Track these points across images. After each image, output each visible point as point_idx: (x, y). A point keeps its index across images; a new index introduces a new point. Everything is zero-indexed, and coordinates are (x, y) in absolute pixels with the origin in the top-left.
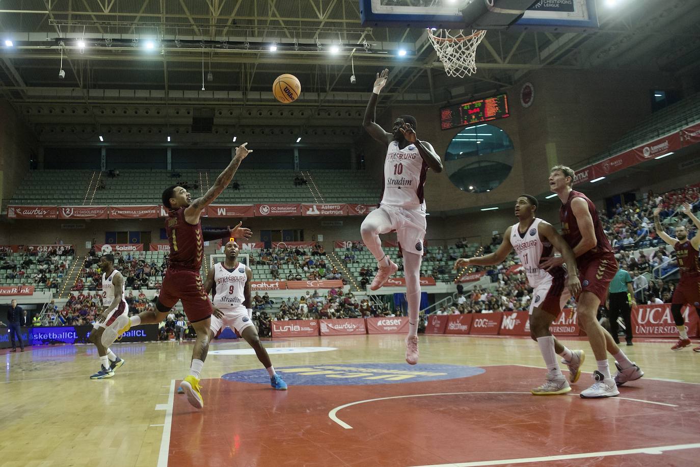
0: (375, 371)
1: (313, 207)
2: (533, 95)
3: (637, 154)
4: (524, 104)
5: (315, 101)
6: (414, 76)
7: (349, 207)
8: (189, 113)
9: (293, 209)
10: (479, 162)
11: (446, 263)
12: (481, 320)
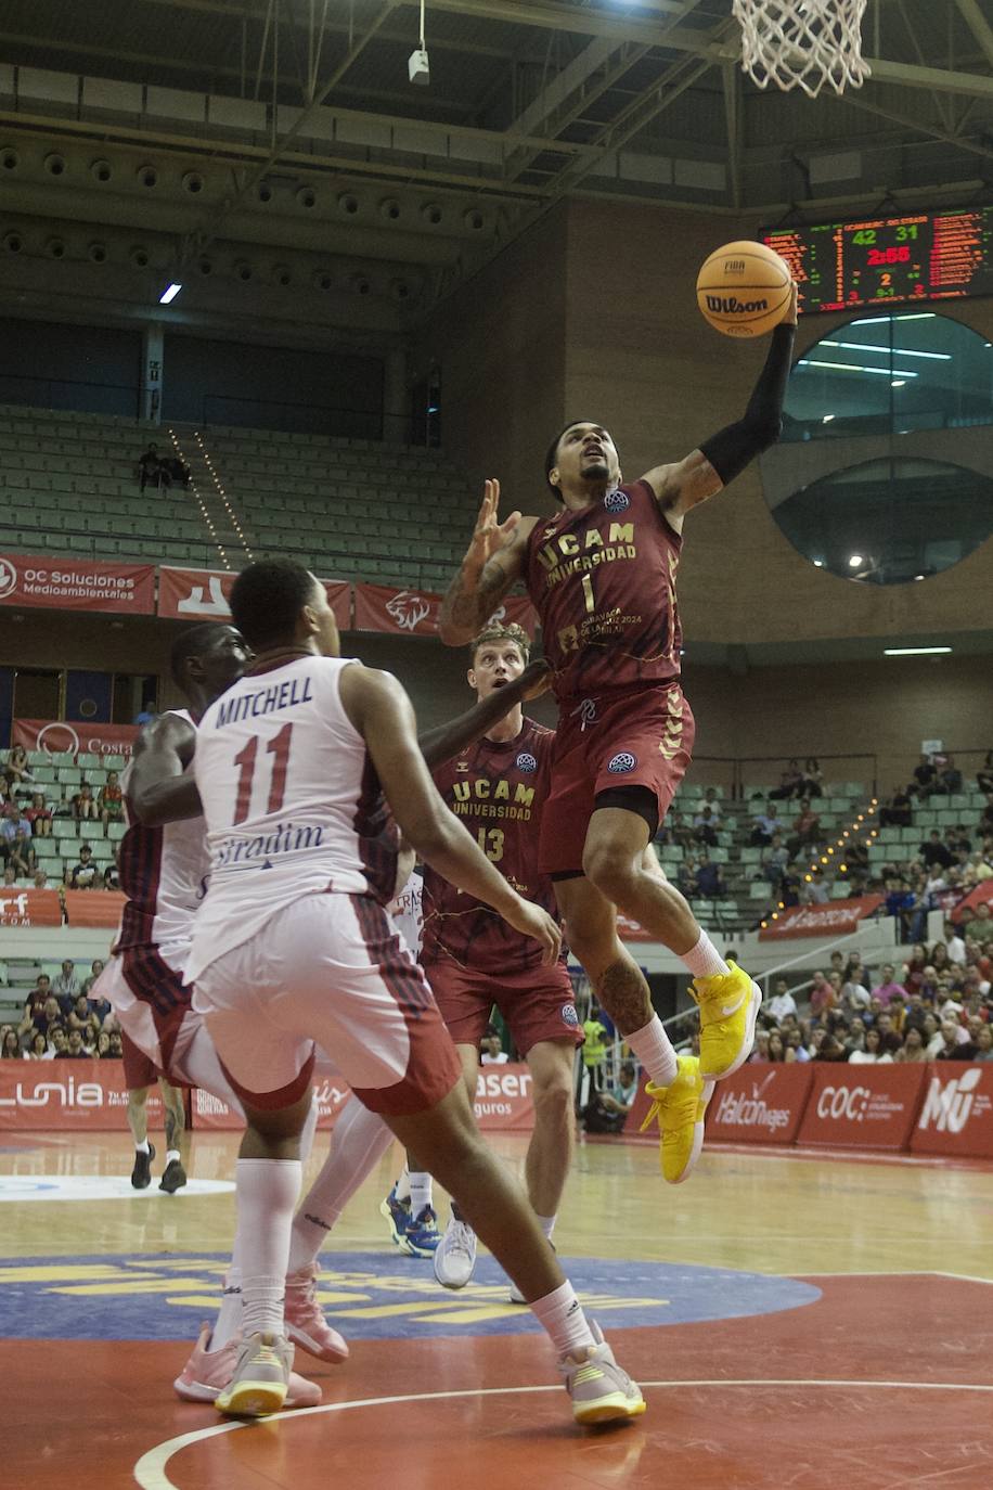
0: (381, 1283)
1: (206, 586)
5: (254, 138)
6: (670, 86)
7: (359, 595)
9: (121, 583)
10: (892, 461)
11: (734, 858)
12: (844, 1090)
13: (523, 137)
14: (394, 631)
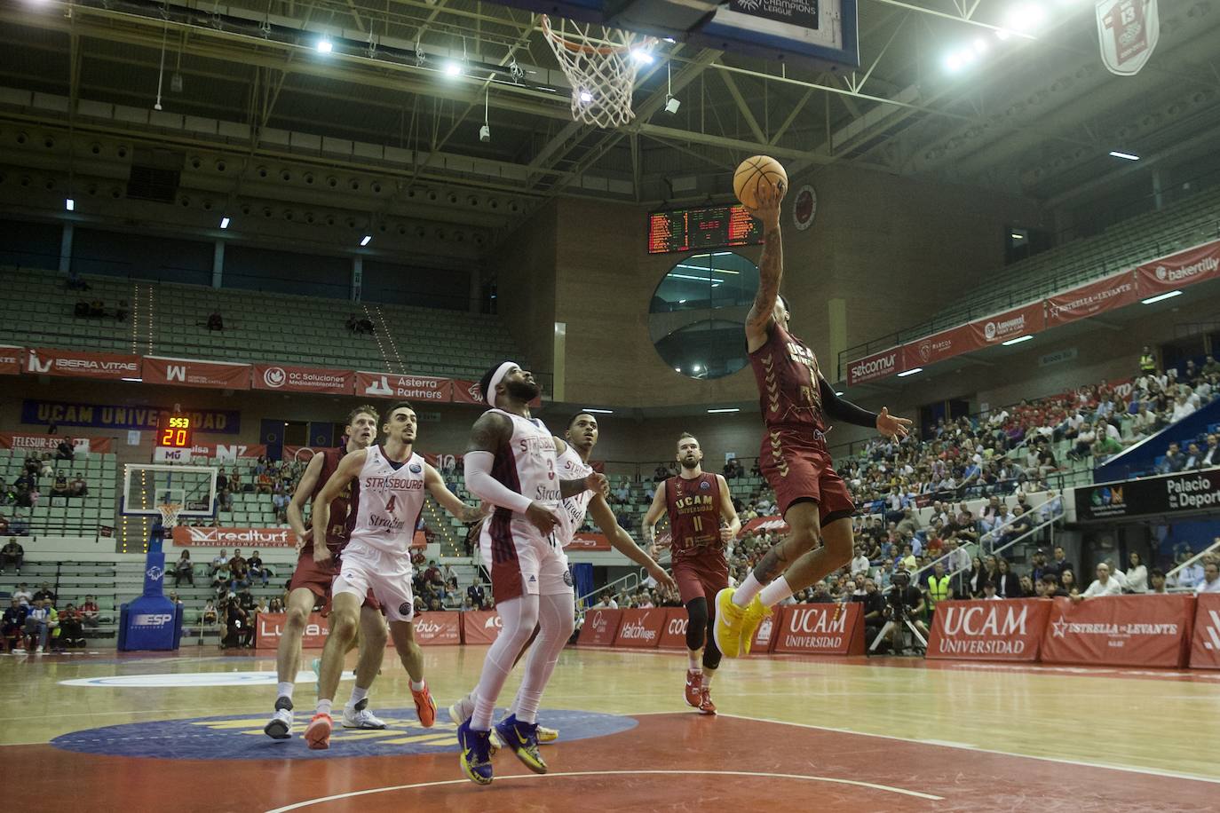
1: (380, 381)
2: (814, 209)
3: (977, 335)
4: (798, 224)
5: (406, 167)
6: (605, 145)
7: (455, 386)
8: (122, 154)
9: (337, 380)
10: (711, 321)
11: (636, 510)
12: (681, 621)
13: (536, 168)
14: (472, 402)
